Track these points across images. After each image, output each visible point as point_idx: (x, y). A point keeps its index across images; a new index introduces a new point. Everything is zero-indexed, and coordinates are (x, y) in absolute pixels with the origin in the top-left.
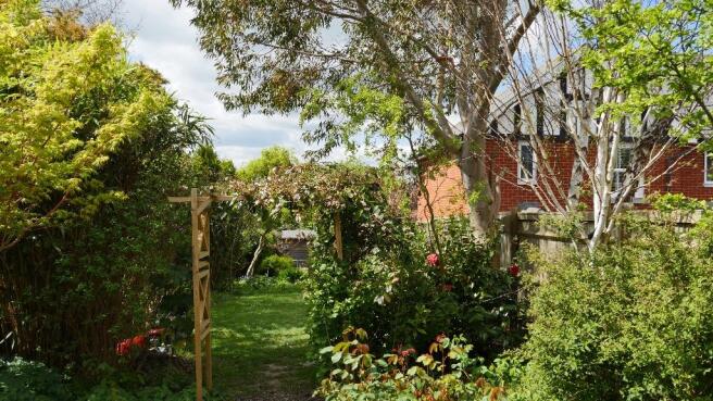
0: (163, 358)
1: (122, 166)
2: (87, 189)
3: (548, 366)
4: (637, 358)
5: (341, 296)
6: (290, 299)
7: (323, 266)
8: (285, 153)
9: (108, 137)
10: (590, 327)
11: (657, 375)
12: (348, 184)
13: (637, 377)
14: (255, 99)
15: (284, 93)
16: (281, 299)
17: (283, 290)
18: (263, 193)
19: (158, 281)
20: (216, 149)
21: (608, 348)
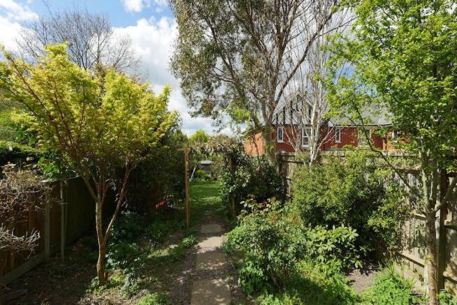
0: (172, 209)
1: (163, 141)
2: (158, 146)
3: (301, 208)
4: (328, 205)
5: (232, 184)
6: (206, 187)
7: (226, 173)
8: (203, 132)
9: (164, 127)
10: (314, 194)
11: (335, 211)
12: (233, 143)
13: (328, 212)
14: (200, 112)
15: (207, 109)
16: (204, 186)
17: (204, 183)
18: (207, 147)
19: (173, 180)
20: (182, 131)
21: (320, 201)
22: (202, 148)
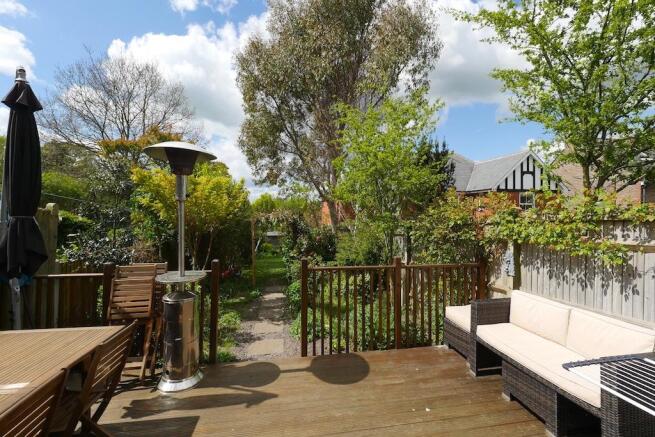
8: (269, 196)
16: (270, 260)
17: (270, 258)
22: (267, 219)
